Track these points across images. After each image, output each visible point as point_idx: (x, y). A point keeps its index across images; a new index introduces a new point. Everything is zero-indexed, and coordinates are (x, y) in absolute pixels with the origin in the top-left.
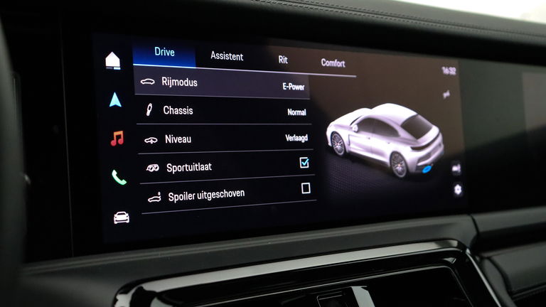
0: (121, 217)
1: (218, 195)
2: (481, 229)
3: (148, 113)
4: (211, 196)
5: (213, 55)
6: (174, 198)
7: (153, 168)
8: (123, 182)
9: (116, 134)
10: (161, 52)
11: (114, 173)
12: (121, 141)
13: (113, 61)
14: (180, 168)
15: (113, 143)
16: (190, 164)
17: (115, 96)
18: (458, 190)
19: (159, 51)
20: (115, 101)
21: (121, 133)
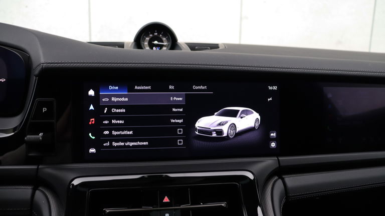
0: (92, 150)
1: (135, 144)
2: (282, 164)
3: (105, 112)
4: (132, 144)
5: (136, 87)
6: (115, 144)
7: (107, 132)
8: (94, 138)
9: (91, 120)
10: (112, 88)
11: (90, 134)
12: (93, 122)
13: (91, 93)
14: (118, 133)
15: (90, 123)
16: (123, 131)
17: (92, 106)
18: (273, 145)
19: (111, 88)
20: (92, 107)
21: (93, 119)
